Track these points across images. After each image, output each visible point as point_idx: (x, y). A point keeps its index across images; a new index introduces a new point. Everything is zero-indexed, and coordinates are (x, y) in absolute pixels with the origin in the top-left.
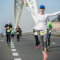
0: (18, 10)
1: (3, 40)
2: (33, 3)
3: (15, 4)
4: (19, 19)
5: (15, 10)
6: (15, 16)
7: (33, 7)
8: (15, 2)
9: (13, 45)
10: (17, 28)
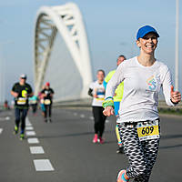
0: (44, 48)
1: (8, 118)
2: (79, 33)
3: (37, 36)
4: (45, 70)
5: (36, 48)
6: (36, 62)
7: (77, 42)
8: (37, 31)
9: (31, 128)
10: (45, 90)
